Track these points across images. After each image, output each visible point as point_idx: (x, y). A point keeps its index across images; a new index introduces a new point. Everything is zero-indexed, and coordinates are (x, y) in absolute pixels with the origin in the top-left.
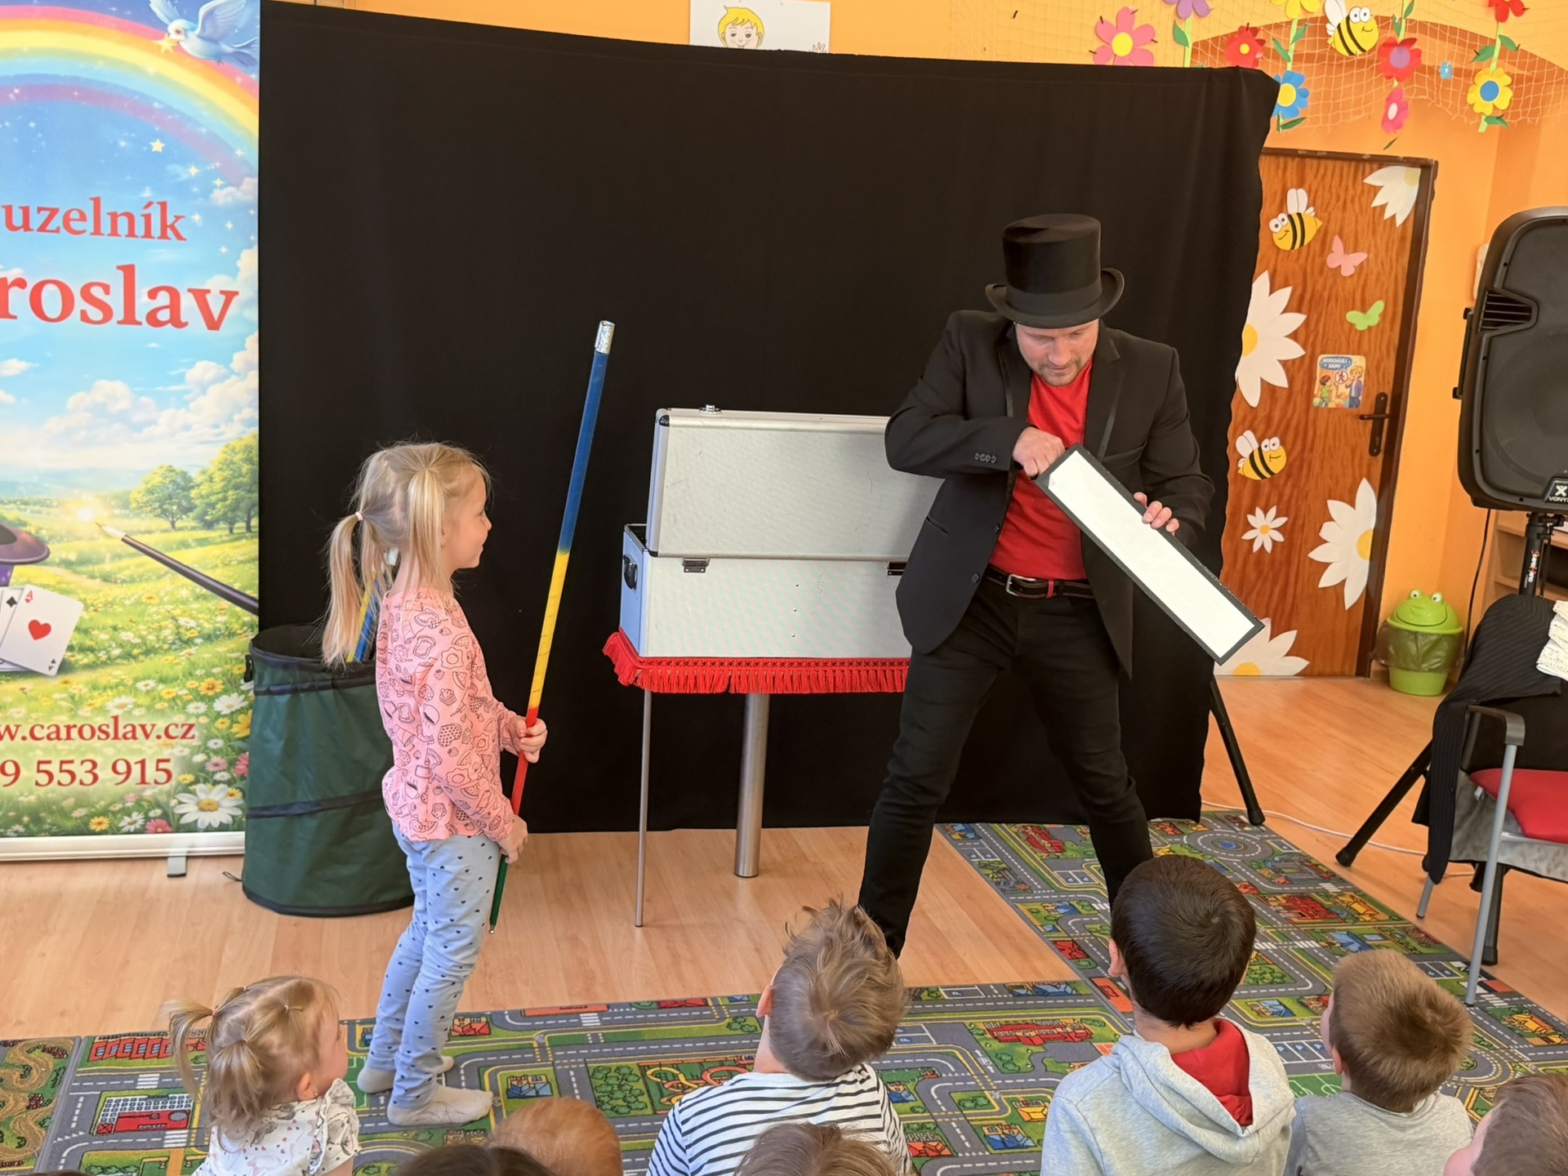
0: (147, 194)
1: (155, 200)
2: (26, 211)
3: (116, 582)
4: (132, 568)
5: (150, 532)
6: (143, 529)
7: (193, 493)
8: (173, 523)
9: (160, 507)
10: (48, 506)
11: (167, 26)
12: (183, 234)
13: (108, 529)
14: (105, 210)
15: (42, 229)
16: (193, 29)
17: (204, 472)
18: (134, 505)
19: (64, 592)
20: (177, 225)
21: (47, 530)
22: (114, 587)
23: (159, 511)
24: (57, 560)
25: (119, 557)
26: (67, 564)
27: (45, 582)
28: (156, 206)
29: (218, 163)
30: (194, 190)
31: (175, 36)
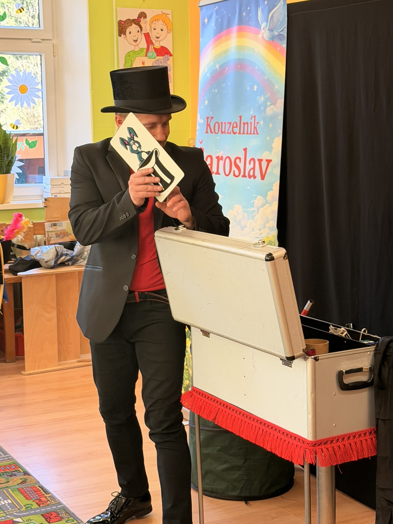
0: (252, 113)
1: (253, 116)
2: (225, 123)
11: (261, 26)
12: (258, 132)
14: (242, 122)
15: (228, 133)
16: (267, 26)
20: (257, 127)
28: (253, 118)
29: (269, 94)
30: (262, 108)
31: (263, 31)
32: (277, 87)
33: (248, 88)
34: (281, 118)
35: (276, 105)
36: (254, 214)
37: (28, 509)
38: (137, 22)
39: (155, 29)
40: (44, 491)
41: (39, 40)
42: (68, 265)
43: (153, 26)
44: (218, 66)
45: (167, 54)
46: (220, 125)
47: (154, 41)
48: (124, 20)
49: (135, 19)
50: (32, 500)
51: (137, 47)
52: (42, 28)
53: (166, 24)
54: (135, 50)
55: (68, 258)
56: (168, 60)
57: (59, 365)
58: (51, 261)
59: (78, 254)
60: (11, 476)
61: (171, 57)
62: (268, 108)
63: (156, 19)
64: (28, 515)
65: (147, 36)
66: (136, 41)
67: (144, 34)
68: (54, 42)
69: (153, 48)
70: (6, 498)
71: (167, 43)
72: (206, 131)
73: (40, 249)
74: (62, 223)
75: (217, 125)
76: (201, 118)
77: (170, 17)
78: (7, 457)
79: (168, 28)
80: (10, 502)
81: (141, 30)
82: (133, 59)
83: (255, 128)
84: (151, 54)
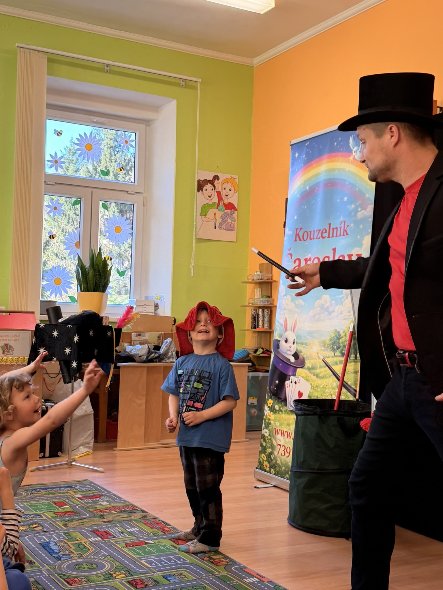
0: (341, 219)
1: (343, 221)
2: (314, 231)
3: (319, 378)
4: (324, 372)
5: (329, 357)
6: (328, 356)
7: (340, 341)
8: (335, 354)
9: (332, 346)
10: (307, 346)
11: (352, 150)
12: (348, 233)
13: (319, 355)
14: (332, 227)
15: (317, 238)
16: (358, 149)
17: (344, 332)
18: (326, 346)
19: (308, 380)
20: (347, 229)
21: (306, 355)
22: (319, 379)
23: (332, 348)
24: (307, 367)
25: (321, 367)
26: (309, 369)
27: (303, 376)
28: (343, 223)
29: (360, 202)
30: (353, 214)
31: (354, 154)
32: (367, 196)
33: (338, 201)
34: (371, 220)
35: (367, 210)
36: (343, 300)
37: (155, 535)
38: (212, 182)
39: (225, 189)
40: (164, 523)
41: (133, 193)
42: (156, 362)
43: (224, 187)
44: (308, 188)
45: (233, 209)
46: (309, 233)
47: (224, 198)
48: (202, 180)
49: (211, 180)
50: (157, 529)
51: (211, 201)
52: (136, 183)
53: (234, 186)
54: (209, 204)
55: (157, 355)
56: (234, 213)
57: (144, 445)
58: (144, 356)
59: (164, 353)
60: (132, 513)
61: (236, 211)
62: (359, 213)
63: (226, 181)
64: (157, 539)
65: (219, 193)
66: (210, 196)
67: (217, 192)
68: (145, 195)
69: (222, 203)
70: (132, 527)
71: (233, 200)
72: (294, 240)
73: (133, 347)
74: (145, 334)
75: (305, 234)
76: (289, 231)
77: (237, 180)
78: (122, 500)
79: (235, 189)
80: (138, 530)
81: (215, 189)
82: (207, 210)
83: (344, 230)
84: (221, 208)
